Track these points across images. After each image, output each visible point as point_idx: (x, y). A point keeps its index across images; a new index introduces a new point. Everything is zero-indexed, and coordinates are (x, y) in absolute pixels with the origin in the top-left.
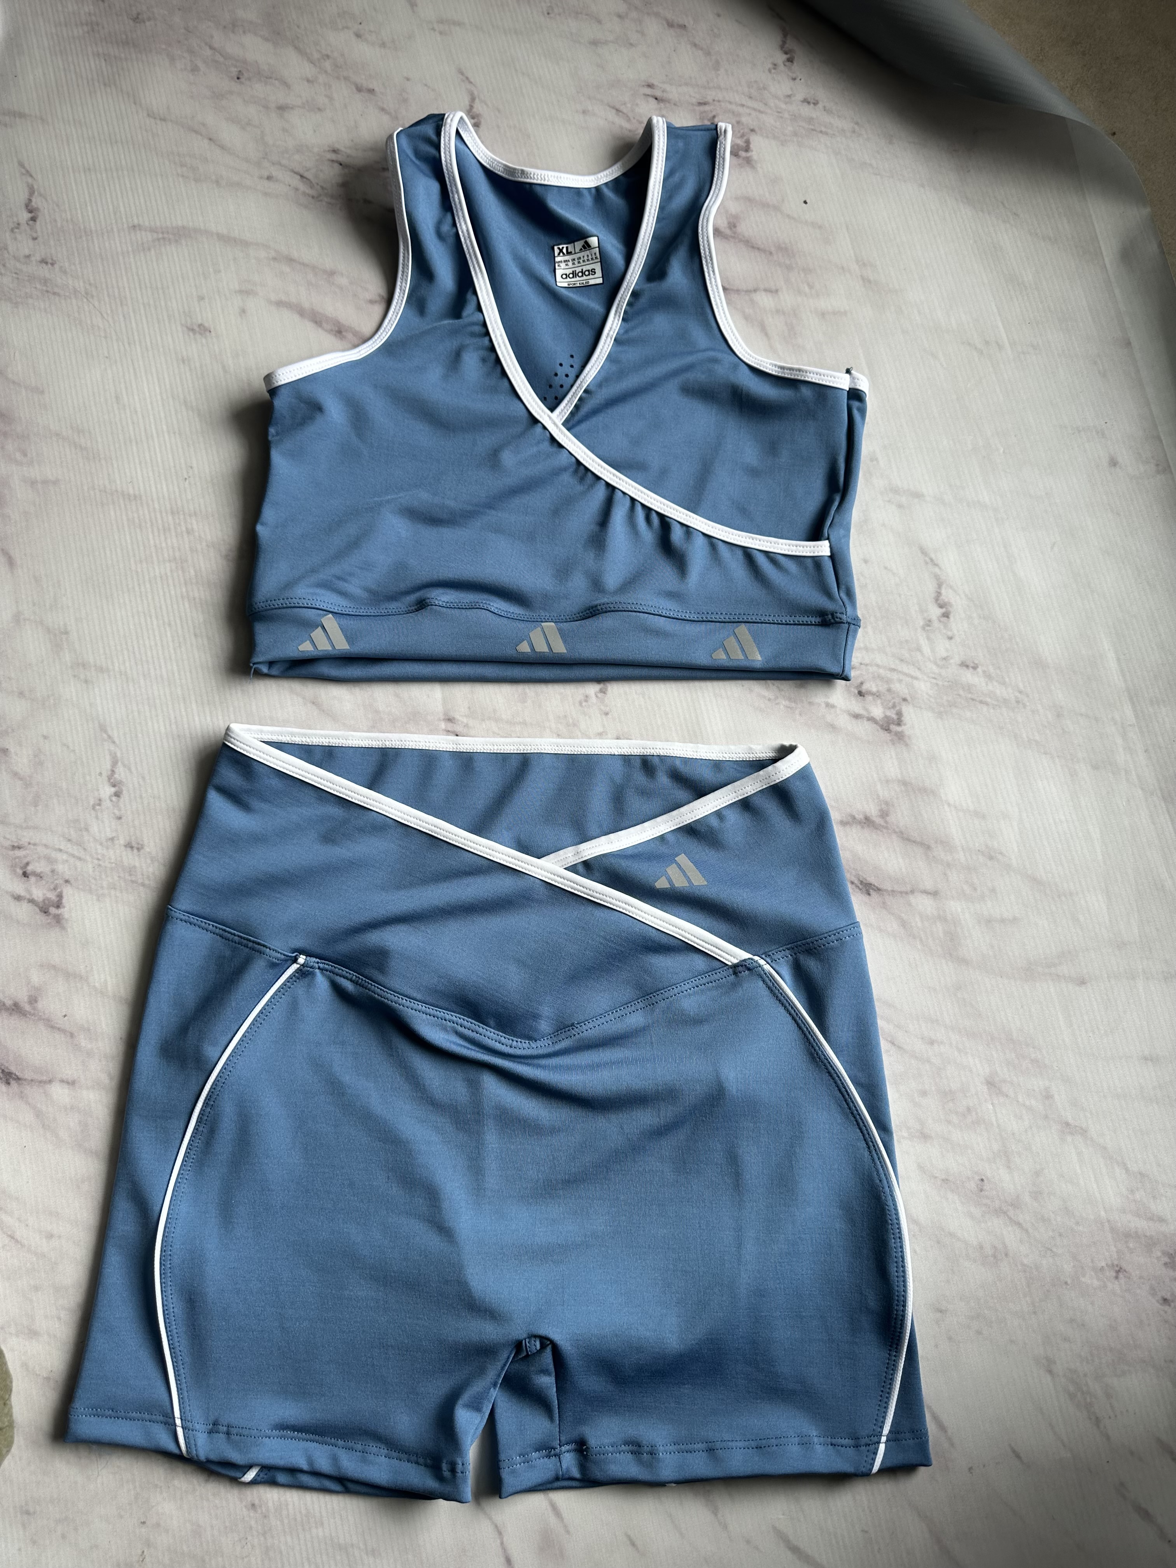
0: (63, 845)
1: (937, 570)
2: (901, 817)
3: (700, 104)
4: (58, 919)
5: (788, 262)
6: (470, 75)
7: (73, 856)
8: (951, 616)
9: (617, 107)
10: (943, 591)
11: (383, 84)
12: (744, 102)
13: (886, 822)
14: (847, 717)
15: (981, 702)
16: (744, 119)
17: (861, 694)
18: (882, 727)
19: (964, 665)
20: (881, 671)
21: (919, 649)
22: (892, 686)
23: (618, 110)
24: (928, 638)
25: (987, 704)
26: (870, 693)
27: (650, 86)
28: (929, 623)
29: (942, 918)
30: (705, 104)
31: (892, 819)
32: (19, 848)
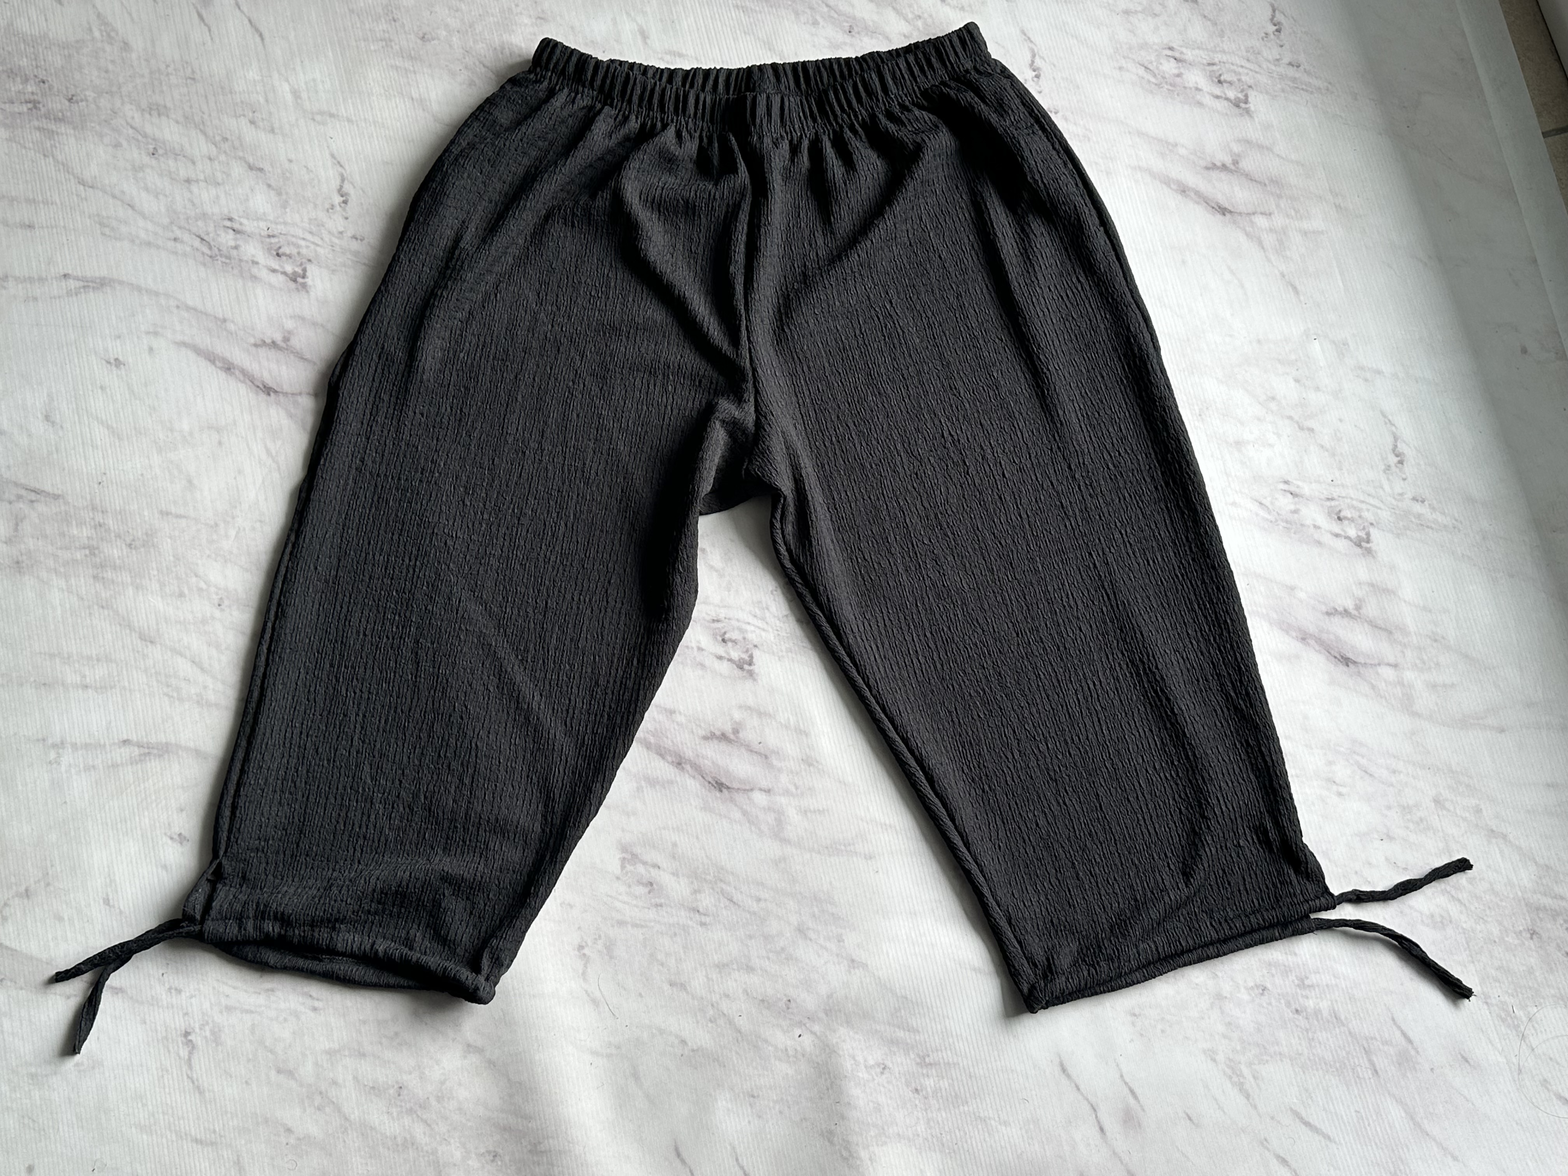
0: (751, 620)
1: (1393, 428)
2: (1371, 609)
3: (1209, 64)
4: (751, 674)
5: (1278, 192)
6: (1031, 36)
7: (759, 628)
8: (1405, 463)
9: (1146, 64)
10: (1399, 445)
12: (1243, 64)
13: (1360, 613)
14: (1329, 536)
15: (1428, 527)
16: (1243, 78)
17: (1339, 519)
18: (1355, 544)
19: (1415, 499)
20: (1354, 502)
21: (1382, 487)
22: (1363, 514)
23: (1146, 68)
24: (1388, 479)
25: (1432, 528)
26: (1346, 518)
27: (1171, 49)
28: (1388, 468)
29: (1401, 683)
30: (1213, 64)
31: (1364, 611)
32: (718, 621)
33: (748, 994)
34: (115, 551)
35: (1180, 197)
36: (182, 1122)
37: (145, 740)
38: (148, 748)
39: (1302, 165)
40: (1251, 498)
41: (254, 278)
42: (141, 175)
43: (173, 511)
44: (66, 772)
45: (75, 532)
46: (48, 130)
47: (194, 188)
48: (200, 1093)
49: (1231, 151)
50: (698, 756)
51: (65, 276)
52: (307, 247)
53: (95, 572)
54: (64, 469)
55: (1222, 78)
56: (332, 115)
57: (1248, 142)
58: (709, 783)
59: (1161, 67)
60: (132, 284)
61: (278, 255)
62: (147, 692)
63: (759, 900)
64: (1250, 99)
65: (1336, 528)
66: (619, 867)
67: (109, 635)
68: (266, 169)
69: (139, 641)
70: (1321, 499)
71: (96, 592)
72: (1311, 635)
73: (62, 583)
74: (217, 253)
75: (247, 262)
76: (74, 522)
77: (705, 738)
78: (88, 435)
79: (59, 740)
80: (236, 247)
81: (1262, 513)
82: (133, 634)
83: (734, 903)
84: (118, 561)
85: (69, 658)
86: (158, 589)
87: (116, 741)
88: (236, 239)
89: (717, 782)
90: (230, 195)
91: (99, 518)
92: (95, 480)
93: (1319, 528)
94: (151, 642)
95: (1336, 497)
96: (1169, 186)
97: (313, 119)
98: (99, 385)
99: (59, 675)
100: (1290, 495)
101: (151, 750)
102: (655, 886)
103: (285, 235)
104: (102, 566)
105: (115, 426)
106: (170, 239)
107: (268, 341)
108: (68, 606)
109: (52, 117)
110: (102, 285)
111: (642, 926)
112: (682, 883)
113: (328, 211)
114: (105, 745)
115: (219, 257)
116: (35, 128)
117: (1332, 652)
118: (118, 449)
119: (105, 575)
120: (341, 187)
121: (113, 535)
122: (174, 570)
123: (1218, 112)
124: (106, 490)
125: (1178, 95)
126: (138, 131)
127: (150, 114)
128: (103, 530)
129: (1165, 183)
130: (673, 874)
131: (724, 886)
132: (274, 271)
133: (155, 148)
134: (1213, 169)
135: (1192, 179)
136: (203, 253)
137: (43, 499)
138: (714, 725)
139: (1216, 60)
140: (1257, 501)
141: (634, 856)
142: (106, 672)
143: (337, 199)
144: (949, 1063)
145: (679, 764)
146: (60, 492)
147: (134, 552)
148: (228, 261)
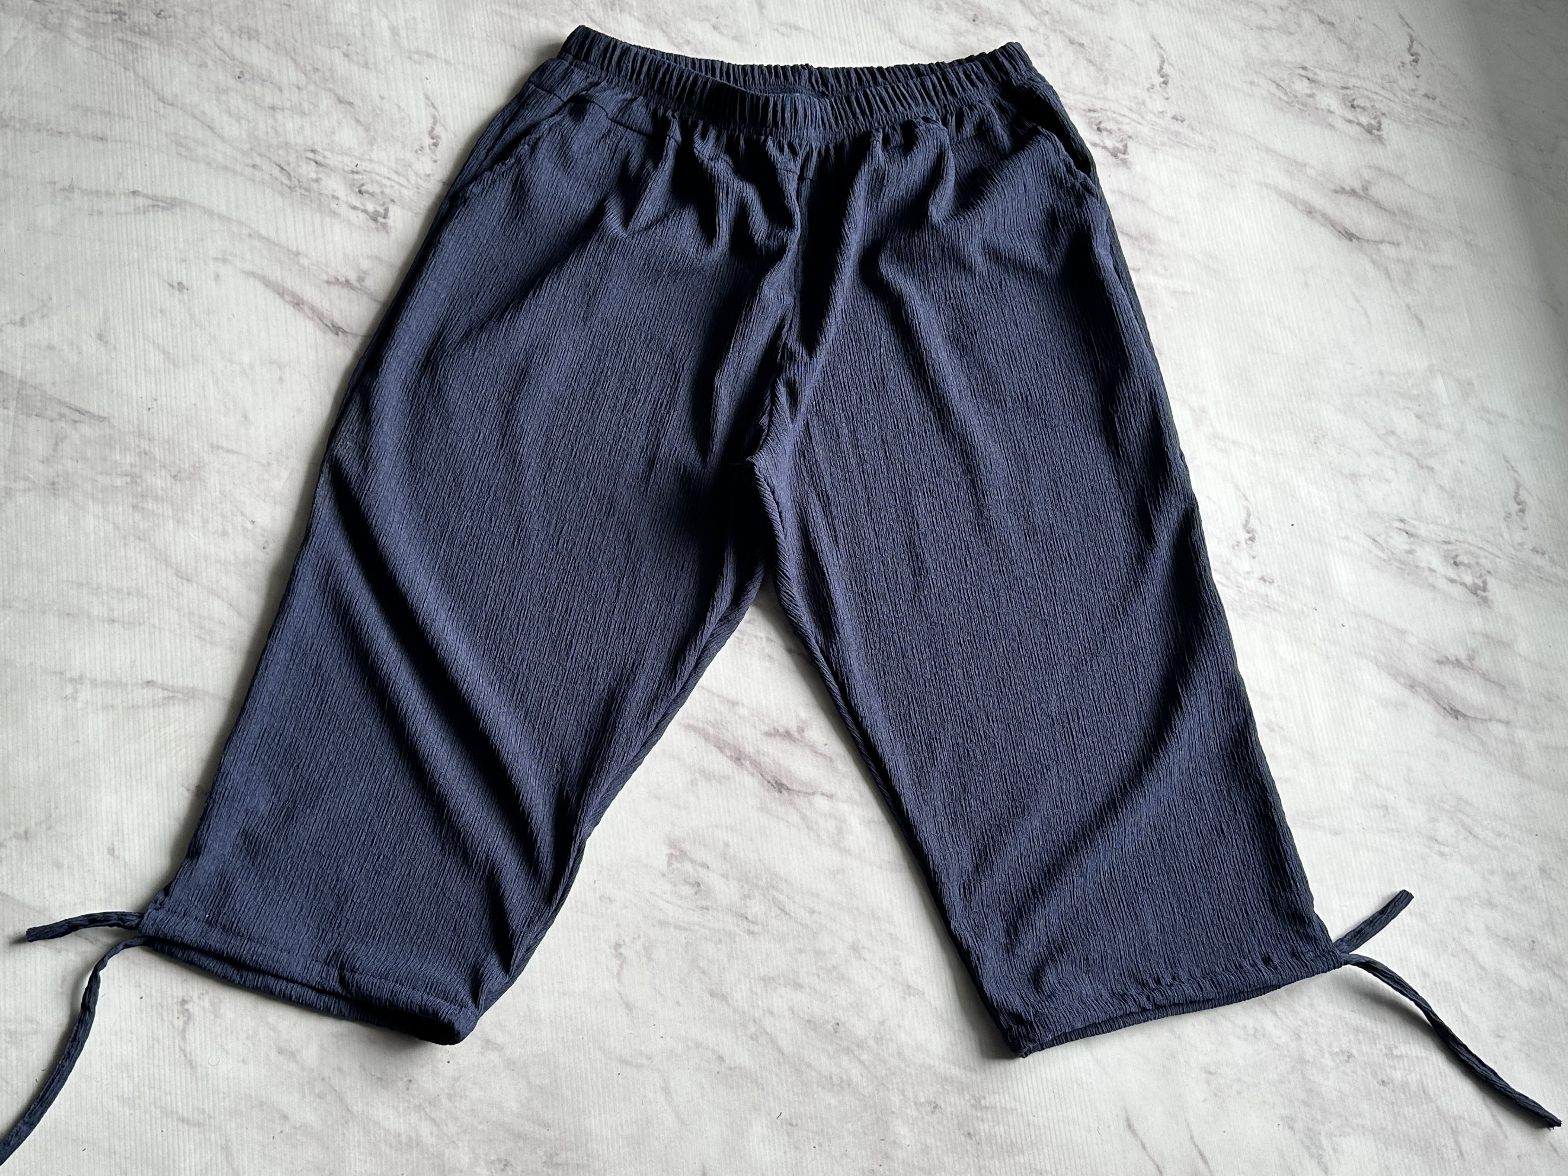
1: (1516, 475)
2: (1484, 662)
3: (1343, 88)
5: (1407, 223)
6: (1161, 43)
8: (1526, 513)
9: (1278, 82)
10: (1520, 493)
11: (1091, 40)
12: (1378, 91)
13: (1472, 664)
14: (1444, 581)
16: (1377, 105)
17: (1456, 564)
18: (1471, 591)
19: (1535, 550)
20: (1472, 548)
21: (1502, 536)
22: (1480, 561)
23: (1278, 85)
24: (1508, 527)
25: (1551, 582)
26: (1462, 564)
27: (1304, 68)
28: (1509, 515)
29: (1512, 742)
30: (1347, 88)
31: (1476, 662)
33: (793, 1012)
34: (158, 481)
35: (1306, 218)
36: (168, 1097)
37: (171, 683)
38: (173, 692)
39: (1434, 198)
40: (1365, 534)
41: (333, 213)
42: (224, 97)
43: (225, 446)
44: (82, 709)
45: (118, 458)
46: (132, 43)
47: (279, 117)
48: (192, 1068)
49: (1361, 176)
50: (758, 752)
51: (134, 192)
52: (392, 187)
53: (135, 501)
54: (112, 391)
55: (1355, 103)
56: (429, 56)
57: (1379, 169)
58: (769, 782)
59: (1293, 86)
60: (204, 208)
61: (360, 192)
62: (178, 632)
63: (812, 912)
64: (1382, 127)
65: (1452, 573)
66: (665, 863)
67: (144, 568)
68: (355, 103)
69: (174, 577)
70: (1438, 542)
71: (134, 522)
72: (1420, 683)
73: (99, 510)
74: (297, 184)
75: (327, 196)
76: (118, 447)
77: (768, 734)
78: (142, 358)
79: (78, 674)
80: (317, 180)
81: (1374, 550)
82: (169, 569)
83: (786, 913)
84: (160, 492)
85: (98, 588)
86: (200, 525)
87: (140, 681)
88: (317, 172)
89: (776, 782)
90: (316, 126)
91: (145, 445)
92: (145, 405)
93: (1434, 571)
94: (188, 580)
95: (1454, 541)
96: (1295, 205)
97: (410, 58)
98: (159, 308)
99: (86, 606)
100: (1404, 534)
101: (176, 695)
102: (702, 887)
103: (369, 172)
104: (143, 496)
105: (171, 351)
106: (248, 165)
107: (342, 279)
108: (102, 534)
109: (137, 30)
110: (172, 205)
111: (685, 929)
112: (731, 886)
113: (416, 152)
114: (126, 684)
115: (298, 189)
116: (119, 40)
117: (1442, 703)
118: (172, 376)
119: (145, 505)
120: (433, 129)
121: (158, 464)
122: (219, 505)
123: (1350, 137)
124: (155, 416)
125: (1309, 115)
126: (225, 53)
127: (240, 37)
128: (147, 458)
129: (1291, 203)
130: (723, 876)
131: (776, 893)
132: (354, 208)
133: (241, 72)
134: (1342, 193)
135: (1319, 202)
136: (282, 184)
137: (87, 420)
138: (778, 722)
139: (1350, 85)
140: (1370, 537)
141: (683, 852)
142: (136, 607)
143: (428, 141)
144: (1006, 1108)
145: (738, 759)
146: (106, 415)
147: (179, 484)
148: (307, 193)
